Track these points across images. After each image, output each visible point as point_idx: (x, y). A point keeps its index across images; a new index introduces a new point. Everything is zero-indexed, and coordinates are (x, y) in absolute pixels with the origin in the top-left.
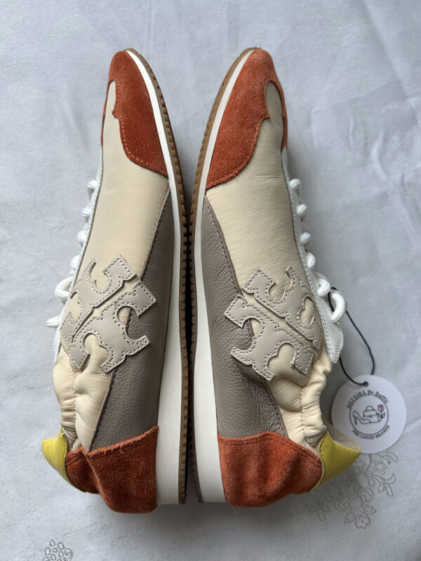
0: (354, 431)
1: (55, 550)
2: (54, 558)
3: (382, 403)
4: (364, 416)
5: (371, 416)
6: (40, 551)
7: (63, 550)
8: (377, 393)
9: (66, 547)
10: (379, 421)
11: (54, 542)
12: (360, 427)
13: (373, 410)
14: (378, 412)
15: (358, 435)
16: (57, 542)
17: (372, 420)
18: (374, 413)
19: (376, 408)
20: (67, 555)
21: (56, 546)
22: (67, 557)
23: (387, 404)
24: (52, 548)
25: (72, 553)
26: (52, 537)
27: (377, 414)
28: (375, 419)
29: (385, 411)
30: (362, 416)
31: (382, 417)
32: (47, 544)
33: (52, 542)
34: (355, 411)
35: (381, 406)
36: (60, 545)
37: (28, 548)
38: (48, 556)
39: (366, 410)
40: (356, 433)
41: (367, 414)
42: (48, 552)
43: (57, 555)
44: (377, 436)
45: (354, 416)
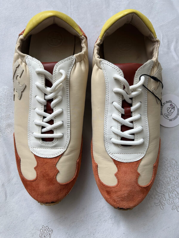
0: (169, 121)
1: (45, 230)
2: (44, 233)
3: (171, 103)
4: (168, 113)
5: (171, 111)
6: (38, 231)
7: (48, 230)
8: (166, 102)
9: (49, 228)
10: (174, 110)
11: (44, 226)
12: (170, 118)
13: (170, 108)
14: (172, 107)
15: (172, 120)
16: (45, 226)
17: (172, 112)
18: (171, 109)
19: (170, 107)
20: (50, 231)
21: (45, 228)
22: (50, 232)
23: (172, 102)
24: (43, 229)
25: (52, 231)
26: (43, 224)
27: (172, 108)
28: (173, 110)
29: (173, 105)
30: (168, 114)
31: (174, 108)
32: (41, 227)
33: (43, 226)
34: (164, 114)
35: (171, 105)
36: (47, 228)
37: (32, 230)
38: (42, 233)
39: (168, 110)
40: (171, 121)
41: (169, 111)
42: (41, 231)
43: (45, 232)
44: (178, 115)
45: (166, 116)
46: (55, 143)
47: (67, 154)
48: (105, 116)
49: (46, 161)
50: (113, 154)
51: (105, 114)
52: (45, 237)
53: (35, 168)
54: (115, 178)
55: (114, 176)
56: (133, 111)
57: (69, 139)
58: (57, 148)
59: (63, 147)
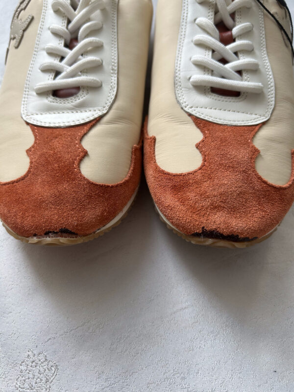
25: (56, 367)
33: (30, 353)
36: (42, 357)
42: (24, 368)
46: (82, 97)
47: (110, 122)
48: (178, 44)
49: (57, 132)
50: (192, 109)
51: (178, 42)
52: (31, 388)
53: (28, 151)
54: (197, 152)
55: (195, 147)
56: (238, 36)
57: (115, 92)
58: (87, 110)
59: (100, 108)
